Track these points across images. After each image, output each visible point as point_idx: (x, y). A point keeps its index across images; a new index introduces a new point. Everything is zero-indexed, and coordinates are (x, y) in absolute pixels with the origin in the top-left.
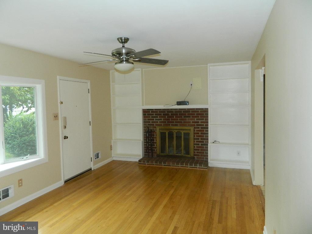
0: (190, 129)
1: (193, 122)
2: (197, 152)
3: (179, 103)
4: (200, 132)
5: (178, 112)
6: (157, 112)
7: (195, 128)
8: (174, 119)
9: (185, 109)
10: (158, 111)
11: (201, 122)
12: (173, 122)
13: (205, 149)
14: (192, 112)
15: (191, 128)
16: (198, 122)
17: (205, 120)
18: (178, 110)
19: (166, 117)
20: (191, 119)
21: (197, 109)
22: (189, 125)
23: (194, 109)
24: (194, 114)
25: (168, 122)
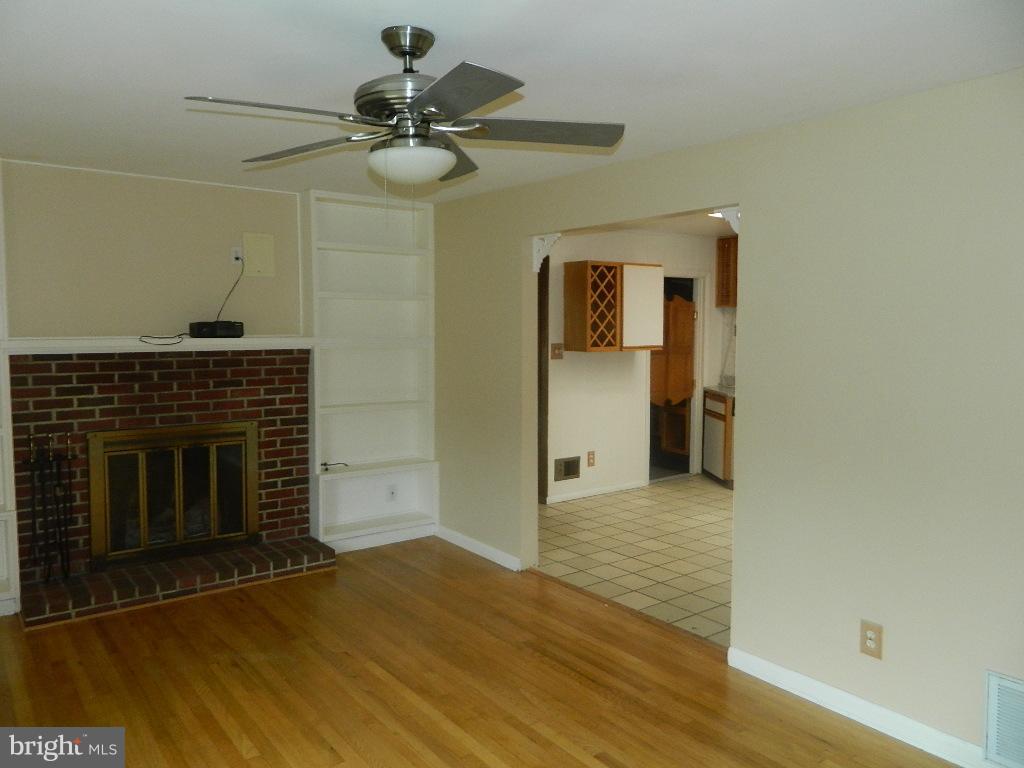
0: (243, 430)
1: (251, 404)
2: (270, 516)
3: (199, 330)
4: (278, 440)
5: (195, 364)
6: (91, 367)
7: (261, 424)
8: (174, 397)
9: (224, 353)
10: (97, 362)
11: (282, 401)
12: (170, 409)
13: (296, 497)
14: (248, 365)
15: (247, 424)
16: (272, 402)
17: (298, 391)
18: (194, 358)
19: (132, 388)
20: (245, 393)
21: (269, 352)
22: (236, 416)
23: (259, 352)
24: (258, 373)
25: (143, 410)
